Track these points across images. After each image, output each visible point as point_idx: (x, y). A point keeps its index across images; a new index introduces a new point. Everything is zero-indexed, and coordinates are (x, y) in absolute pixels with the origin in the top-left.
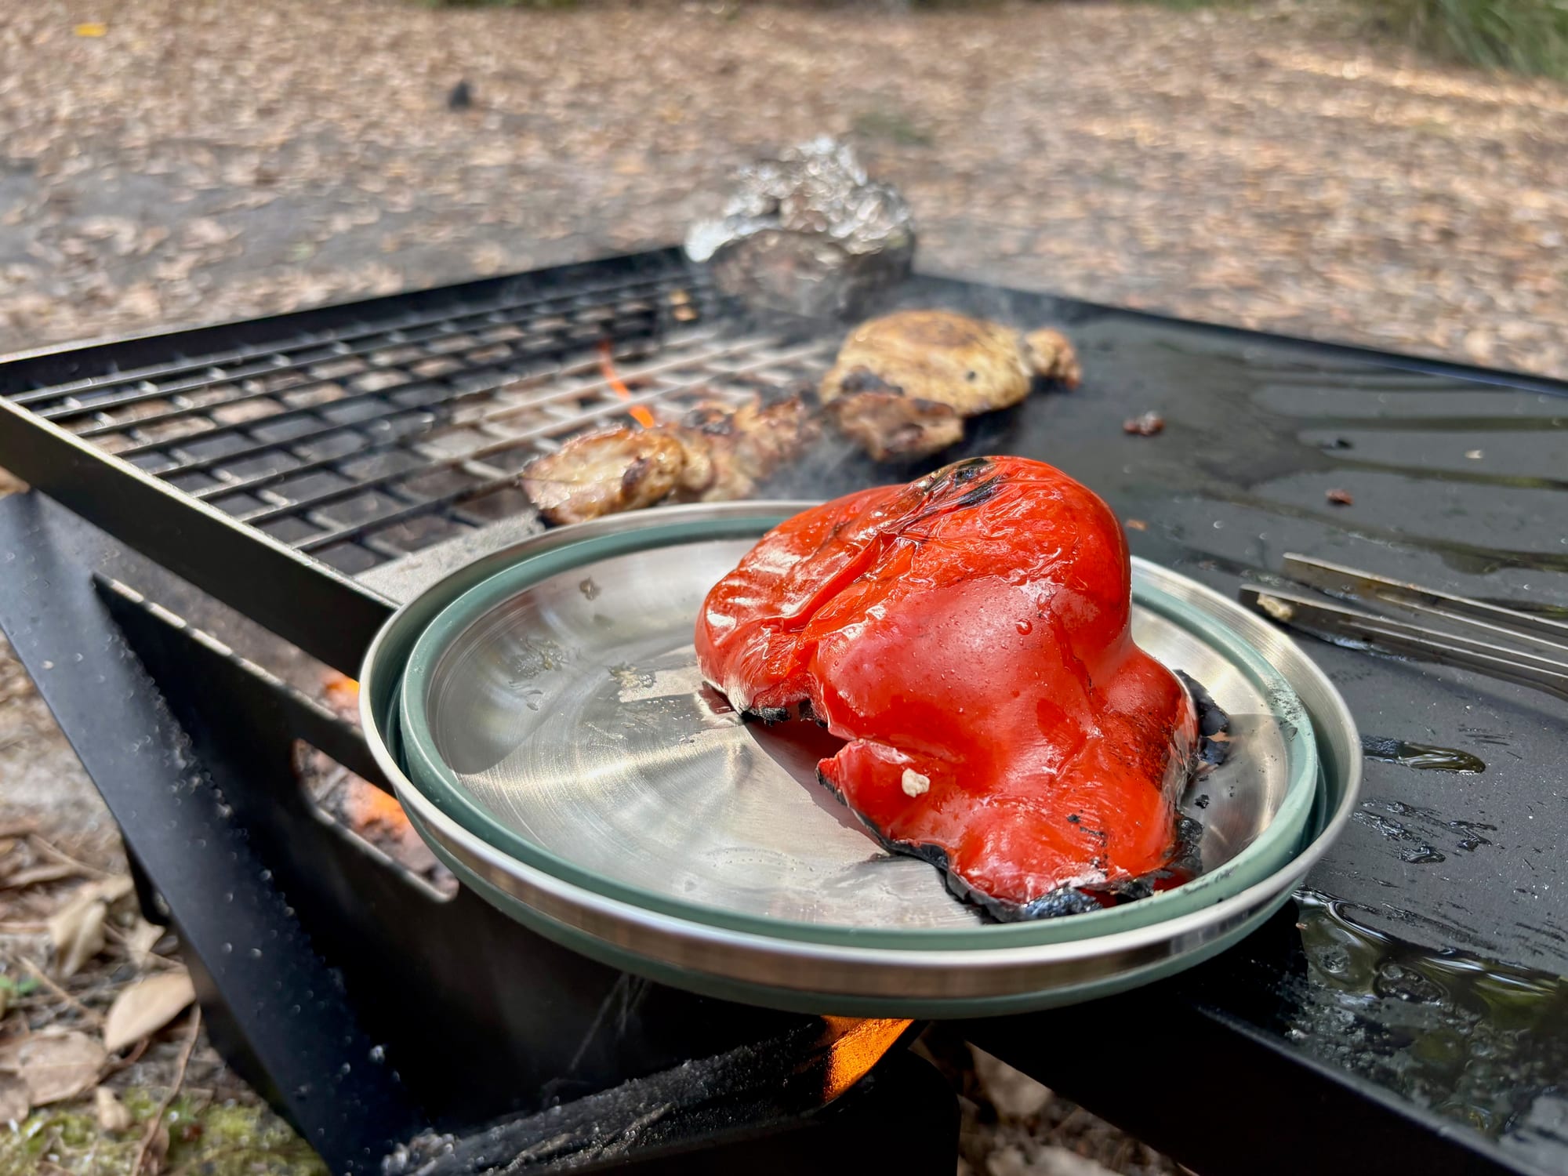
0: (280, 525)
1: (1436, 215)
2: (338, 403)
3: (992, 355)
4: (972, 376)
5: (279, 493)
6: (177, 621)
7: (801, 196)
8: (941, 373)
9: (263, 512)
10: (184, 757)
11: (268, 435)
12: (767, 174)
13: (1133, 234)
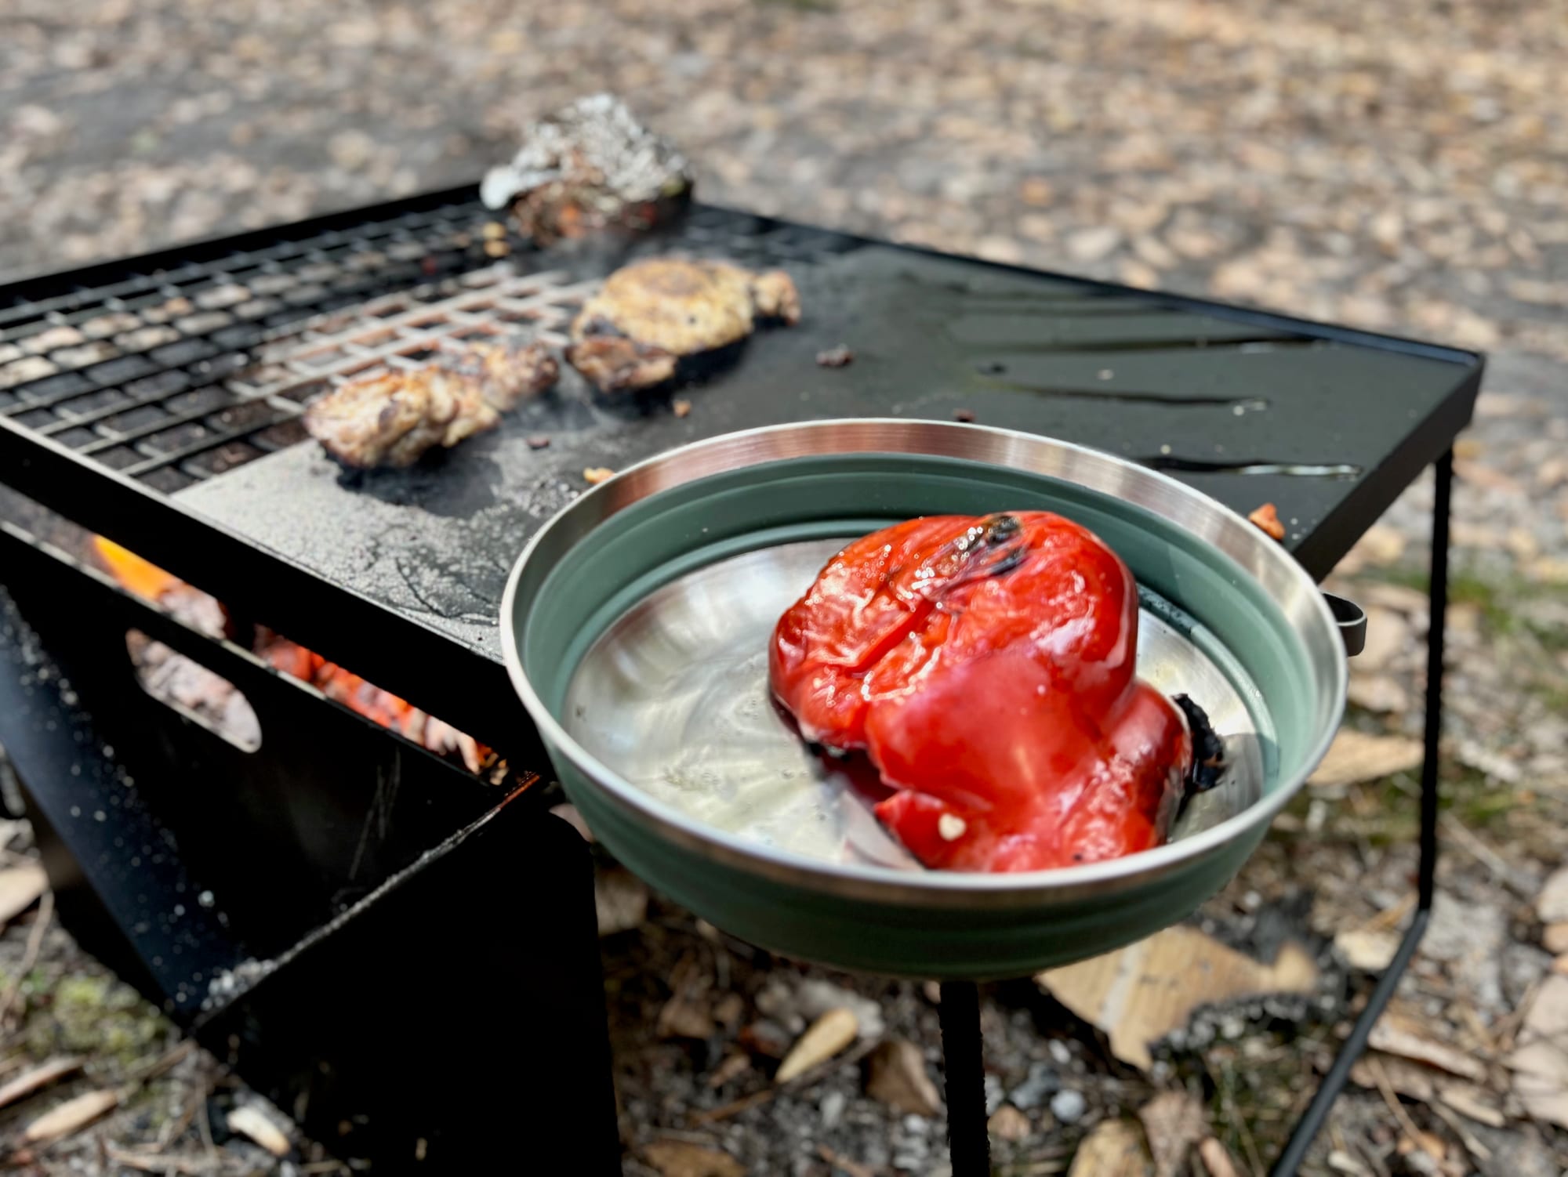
0: (113, 455)
1: (1365, 86)
2: (164, 345)
3: (711, 301)
4: (692, 321)
5: (111, 427)
6: (26, 536)
7: (578, 150)
8: (670, 319)
9: (98, 445)
10: (34, 651)
11: (103, 377)
12: (549, 131)
13: (1041, 115)
